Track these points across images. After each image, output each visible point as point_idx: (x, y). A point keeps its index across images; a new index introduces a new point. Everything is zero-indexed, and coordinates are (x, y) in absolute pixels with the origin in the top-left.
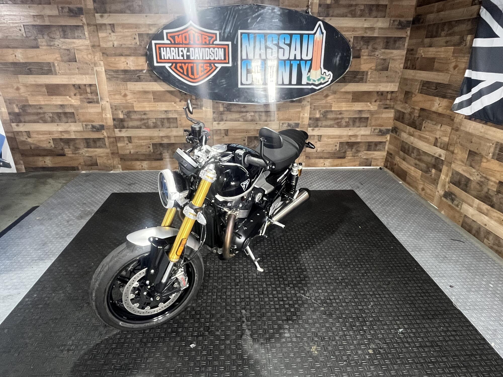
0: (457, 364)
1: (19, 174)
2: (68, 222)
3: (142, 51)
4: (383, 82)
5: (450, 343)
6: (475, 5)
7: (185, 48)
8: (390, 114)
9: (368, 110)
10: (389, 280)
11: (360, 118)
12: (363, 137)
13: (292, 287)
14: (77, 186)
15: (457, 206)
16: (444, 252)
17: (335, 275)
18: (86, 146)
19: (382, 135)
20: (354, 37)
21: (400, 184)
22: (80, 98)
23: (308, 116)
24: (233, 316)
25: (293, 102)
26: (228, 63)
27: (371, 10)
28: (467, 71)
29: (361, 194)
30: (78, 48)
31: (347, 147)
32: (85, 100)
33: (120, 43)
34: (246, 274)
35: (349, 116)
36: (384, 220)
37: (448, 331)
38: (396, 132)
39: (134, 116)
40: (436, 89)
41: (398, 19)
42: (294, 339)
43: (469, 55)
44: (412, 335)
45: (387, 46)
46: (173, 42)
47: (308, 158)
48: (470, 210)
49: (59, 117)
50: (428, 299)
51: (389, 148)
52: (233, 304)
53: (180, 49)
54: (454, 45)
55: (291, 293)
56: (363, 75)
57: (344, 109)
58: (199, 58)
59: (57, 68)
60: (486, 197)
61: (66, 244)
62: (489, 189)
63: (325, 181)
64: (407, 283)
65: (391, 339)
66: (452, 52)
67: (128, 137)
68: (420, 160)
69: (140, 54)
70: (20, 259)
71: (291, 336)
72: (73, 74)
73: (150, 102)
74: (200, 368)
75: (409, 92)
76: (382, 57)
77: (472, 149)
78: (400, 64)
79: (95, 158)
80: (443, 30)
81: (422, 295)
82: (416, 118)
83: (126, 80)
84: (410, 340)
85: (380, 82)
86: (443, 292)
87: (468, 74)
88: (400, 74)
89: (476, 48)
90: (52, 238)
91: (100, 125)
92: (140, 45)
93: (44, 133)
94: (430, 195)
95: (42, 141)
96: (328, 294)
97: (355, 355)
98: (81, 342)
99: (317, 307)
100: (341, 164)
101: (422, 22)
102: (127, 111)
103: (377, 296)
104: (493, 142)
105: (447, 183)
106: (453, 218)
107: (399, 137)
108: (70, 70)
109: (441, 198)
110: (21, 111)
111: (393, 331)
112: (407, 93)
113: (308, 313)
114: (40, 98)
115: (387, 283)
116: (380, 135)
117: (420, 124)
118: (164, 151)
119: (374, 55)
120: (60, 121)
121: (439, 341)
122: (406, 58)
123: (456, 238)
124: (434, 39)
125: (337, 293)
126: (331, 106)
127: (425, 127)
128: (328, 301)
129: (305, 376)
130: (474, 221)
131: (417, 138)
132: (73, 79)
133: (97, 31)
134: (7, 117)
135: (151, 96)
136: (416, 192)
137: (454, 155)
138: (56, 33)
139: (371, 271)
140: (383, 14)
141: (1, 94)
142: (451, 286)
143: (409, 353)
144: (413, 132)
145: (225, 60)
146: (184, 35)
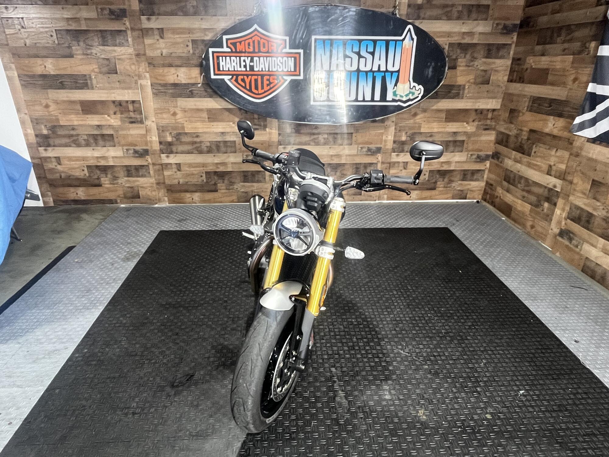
0: (592, 431)
1: (46, 209)
2: (113, 264)
3: (196, 61)
4: (484, 98)
5: (581, 407)
6: (601, 5)
7: (248, 57)
8: (491, 137)
9: (465, 132)
10: (502, 333)
11: (455, 142)
12: (457, 164)
13: (387, 342)
14: (117, 222)
15: (577, 246)
16: (564, 301)
17: (437, 328)
18: (126, 175)
19: (480, 162)
20: (449, 43)
21: (503, 221)
22: (121, 118)
23: (393, 138)
24: (322, 374)
25: (374, 121)
26: (299, 75)
27: (470, 12)
28: (591, 85)
29: (458, 232)
30: (120, 57)
31: (438, 176)
32: (126, 119)
33: (170, 51)
34: (331, 327)
35: (442, 139)
36: (488, 263)
37: (578, 393)
38: (498, 158)
39: (185, 139)
40: (550, 106)
41: (503, 22)
42: (397, 402)
43: (593, 66)
44: (535, 398)
45: (488, 54)
46: (234, 50)
48: (594, 251)
49: (96, 141)
50: (550, 356)
51: (488, 178)
52: (321, 361)
53: (242, 59)
54: (573, 54)
55: (386, 349)
56: (460, 90)
57: (436, 130)
58: (264, 70)
59: (94, 82)
61: (113, 291)
63: (413, 217)
64: (523, 338)
65: (511, 402)
66: (570, 62)
67: (176, 164)
68: (529, 192)
69: (193, 64)
70: (62, 308)
71: (393, 398)
72: (113, 88)
73: (203, 121)
74: (290, 435)
75: (515, 110)
76: (482, 68)
77: (596, 179)
78: (504, 76)
79: (136, 188)
80: (559, 36)
81: (543, 351)
82: (523, 142)
83: (176, 96)
84: (533, 403)
85: (480, 98)
86: (567, 348)
87: (592, 88)
88: (504, 88)
89: (602, 57)
90: (96, 284)
91: (144, 150)
92: (194, 54)
93: (77, 159)
94: (541, 233)
95: (74, 168)
96: (431, 350)
97: (470, 420)
98: (147, 405)
99: (419, 365)
100: (430, 197)
101: (533, 26)
103: (490, 352)
105: (563, 219)
106: (571, 261)
107: (501, 165)
108: (109, 83)
109: (556, 237)
110: (50, 132)
111: (513, 393)
112: (512, 111)
113: (410, 372)
114: (73, 117)
115: (499, 337)
116: (478, 162)
117: (529, 149)
118: (219, 181)
119: (473, 66)
120: (97, 144)
121: (569, 404)
122: (511, 68)
123: (577, 285)
124: (548, 46)
125: (441, 348)
126: (420, 127)
127: (535, 152)
128: (432, 358)
129: (414, 445)
130: (599, 265)
131: (526, 166)
132: (113, 95)
133: (143, 37)
134: (33, 139)
135: (205, 115)
136: (524, 230)
137: (573, 186)
138: (93, 40)
139: (479, 324)
140: (484, 16)
141: (27, 112)
142: (576, 341)
143: (534, 418)
144: (521, 158)
145: (296, 71)
146: (247, 42)
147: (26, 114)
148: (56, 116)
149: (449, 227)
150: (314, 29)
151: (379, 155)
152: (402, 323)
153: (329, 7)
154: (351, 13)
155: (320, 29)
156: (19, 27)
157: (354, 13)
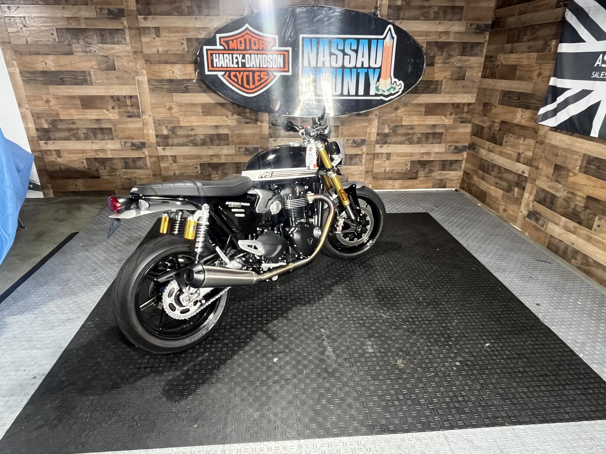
0: (545, 373)
1: (46, 200)
2: (115, 247)
3: (190, 58)
4: (460, 93)
5: (538, 355)
6: (560, 7)
7: (240, 54)
8: (467, 129)
9: (443, 125)
10: (473, 299)
11: (434, 134)
12: (436, 155)
13: (370, 307)
15: (543, 226)
16: (530, 273)
17: (415, 296)
18: (124, 166)
19: (458, 153)
20: (427, 42)
21: (479, 206)
22: (119, 112)
23: (376, 131)
24: (312, 334)
25: (359, 115)
26: (288, 71)
27: (445, 12)
28: (552, 79)
29: (437, 216)
30: (118, 54)
31: (419, 166)
32: (124, 114)
33: (166, 49)
35: (422, 132)
37: (536, 344)
38: (474, 149)
39: (180, 132)
40: (519, 99)
41: (476, 22)
42: (378, 354)
43: (554, 62)
44: (499, 349)
45: (463, 51)
46: (227, 48)
47: (375, 180)
48: (557, 229)
49: (95, 134)
50: (514, 317)
51: (465, 167)
52: (311, 324)
53: (235, 56)
54: (538, 51)
55: (370, 313)
56: (438, 85)
57: (416, 123)
58: (255, 66)
59: (93, 77)
60: (573, 214)
62: (576, 205)
63: (395, 204)
64: (492, 302)
65: (477, 353)
66: (535, 59)
67: (172, 156)
68: (501, 178)
69: (187, 61)
70: (71, 285)
71: (375, 351)
72: (112, 84)
73: (198, 115)
75: (488, 104)
76: (458, 65)
77: (558, 163)
78: (478, 72)
79: (134, 180)
80: (525, 35)
81: (508, 312)
82: (496, 133)
83: (171, 91)
84: (497, 353)
85: (457, 92)
86: (529, 310)
87: (553, 81)
88: (478, 84)
89: (561, 53)
90: (101, 264)
91: (141, 143)
92: (188, 51)
93: (76, 152)
94: (512, 216)
95: (74, 161)
96: (410, 313)
97: (442, 367)
99: (399, 325)
100: (412, 186)
101: (503, 26)
102: (173, 127)
103: (461, 314)
104: (580, 154)
105: (531, 203)
106: (538, 240)
107: (477, 155)
108: (107, 79)
109: (524, 218)
110: (51, 126)
111: (479, 346)
112: (486, 105)
113: (390, 331)
114: (73, 111)
115: (470, 302)
116: (455, 153)
117: (501, 139)
118: (213, 172)
119: (449, 63)
120: (96, 137)
121: (527, 353)
122: (484, 65)
123: (542, 259)
124: (516, 44)
125: (418, 312)
126: (402, 120)
127: (506, 142)
128: (410, 320)
129: (393, 386)
130: (561, 241)
131: (498, 154)
132: (112, 90)
133: (140, 35)
134: (34, 133)
135: (199, 109)
136: (497, 214)
137: (539, 171)
138: (92, 38)
139: (453, 292)
140: (459, 17)
141: (28, 107)
142: (537, 304)
143: (497, 364)
144: (493, 147)
145: (285, 68)
146: (239, 40)
147: (27, 109)
148: (56, 111)
149: (428, 212)
150: (301, 28)
151: (364, 146)
152: (384, 292)
153: (316, 8)
154: (336, 14)
155: (307, 28)
156: (21, 26)
157: (339, 14)
